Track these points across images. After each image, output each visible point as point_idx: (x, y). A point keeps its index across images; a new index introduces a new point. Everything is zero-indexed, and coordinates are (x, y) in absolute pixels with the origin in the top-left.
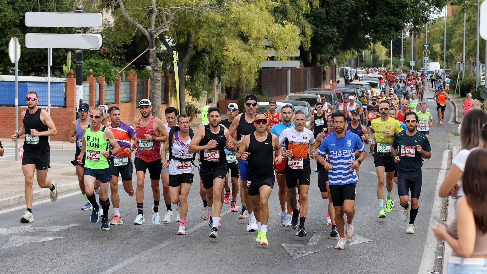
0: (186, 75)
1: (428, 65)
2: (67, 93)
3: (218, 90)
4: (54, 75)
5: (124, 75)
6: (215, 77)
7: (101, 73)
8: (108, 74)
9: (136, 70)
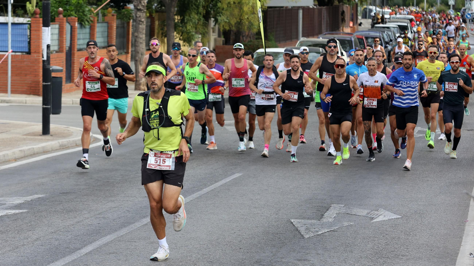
0: (176, 15)
1: (470, 4)
2: (32, 36)
3: (214, 34)
4: (15, 14)
5: (100, 15)
6: (210, 18)
7: (73, 13)
8: (81, 14)
9: (116, 9)
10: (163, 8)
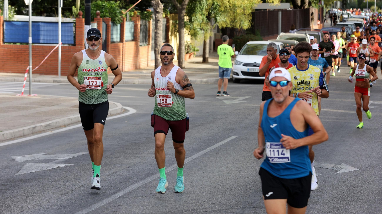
0: (185, 15)
2: (76, 32)
3: (214, 30)
4: (64, 15)
5: (128, 16)
6: (211, 18)
7: (107, 14)
8: (114, 15)
9: (139, 11)
10: (176, 10)
